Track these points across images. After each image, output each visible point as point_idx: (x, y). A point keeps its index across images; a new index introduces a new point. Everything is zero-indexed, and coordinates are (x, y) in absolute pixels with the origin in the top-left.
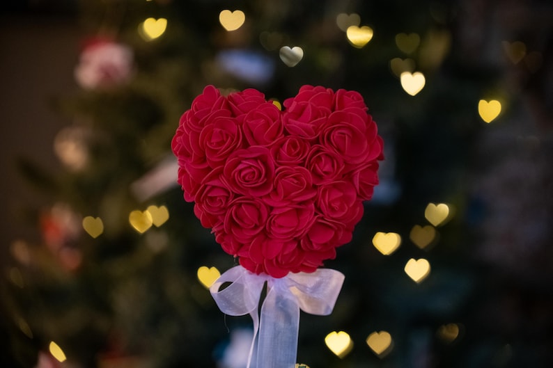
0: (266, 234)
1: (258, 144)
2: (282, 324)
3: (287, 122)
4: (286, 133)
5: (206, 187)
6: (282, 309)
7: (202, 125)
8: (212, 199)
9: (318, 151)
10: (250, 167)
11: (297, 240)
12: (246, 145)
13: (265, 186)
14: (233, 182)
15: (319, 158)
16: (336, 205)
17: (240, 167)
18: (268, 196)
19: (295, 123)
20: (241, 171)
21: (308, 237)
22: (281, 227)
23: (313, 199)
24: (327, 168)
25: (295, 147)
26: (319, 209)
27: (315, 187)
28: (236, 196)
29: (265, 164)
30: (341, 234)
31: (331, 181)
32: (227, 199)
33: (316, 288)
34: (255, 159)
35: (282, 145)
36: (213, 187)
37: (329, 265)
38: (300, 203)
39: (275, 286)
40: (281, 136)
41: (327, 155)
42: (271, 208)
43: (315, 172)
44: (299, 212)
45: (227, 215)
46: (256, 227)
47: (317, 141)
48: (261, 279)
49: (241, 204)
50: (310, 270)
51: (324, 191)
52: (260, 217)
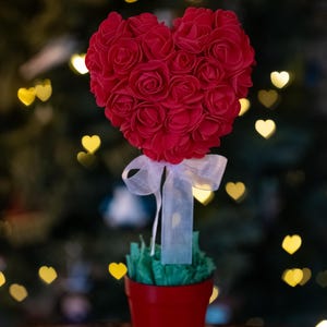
0: (164, 131)
1: (155, 58)
2: (180, 200)
3: (178, 40)
4: (177, 49)
5: (115, 95)
6: (178, 188)
7: (109, 45)
8: (121, 105)
9: (203, 62)
10: (150, 78)
11: (190, 134)
12: (145, 60)
13: (162, 93)
14: (137, 91)
15: (205, 67)
16: (219, 105)
17: (142, 78)
18: (165, 101)
19: (184, 40)
20: (142, 82)
21: (198, 131)
22: (176, 124)
23: (201, 101)
24: (211, 76)
25: (185, 60)
26: (206, 108)
27: (202, 91)
28: (140, 101)
29: (161, 74)
30: (224, 127)
31: (214, 86)
32: (133, 104)
33: (206, 170)
34: (154, 71)
35: (174, 58)
36: (121, 96)
37: (215, 151)
38: (191, 105)
39: (172, 170)
40: (173, 52)
41: (211, 65)
42: (168, 110)
43: (201, 79)
44: (189, 112)
45: (133, 117)
46: (157, 125)
47: (202, 54)
48: (162, 165)
49: (143, 108)
50: (200, 156)
51: (210, 94)
52: (159, 118)
